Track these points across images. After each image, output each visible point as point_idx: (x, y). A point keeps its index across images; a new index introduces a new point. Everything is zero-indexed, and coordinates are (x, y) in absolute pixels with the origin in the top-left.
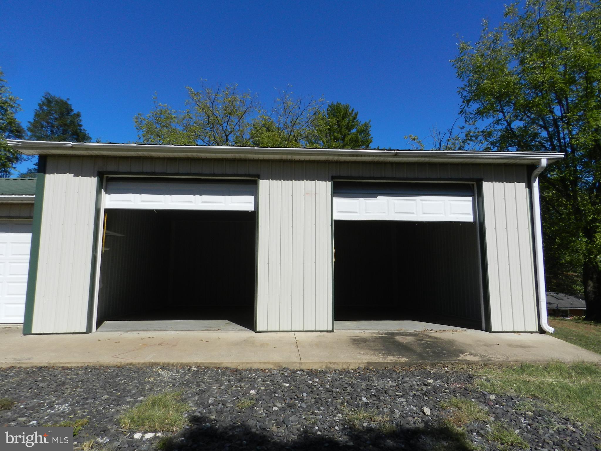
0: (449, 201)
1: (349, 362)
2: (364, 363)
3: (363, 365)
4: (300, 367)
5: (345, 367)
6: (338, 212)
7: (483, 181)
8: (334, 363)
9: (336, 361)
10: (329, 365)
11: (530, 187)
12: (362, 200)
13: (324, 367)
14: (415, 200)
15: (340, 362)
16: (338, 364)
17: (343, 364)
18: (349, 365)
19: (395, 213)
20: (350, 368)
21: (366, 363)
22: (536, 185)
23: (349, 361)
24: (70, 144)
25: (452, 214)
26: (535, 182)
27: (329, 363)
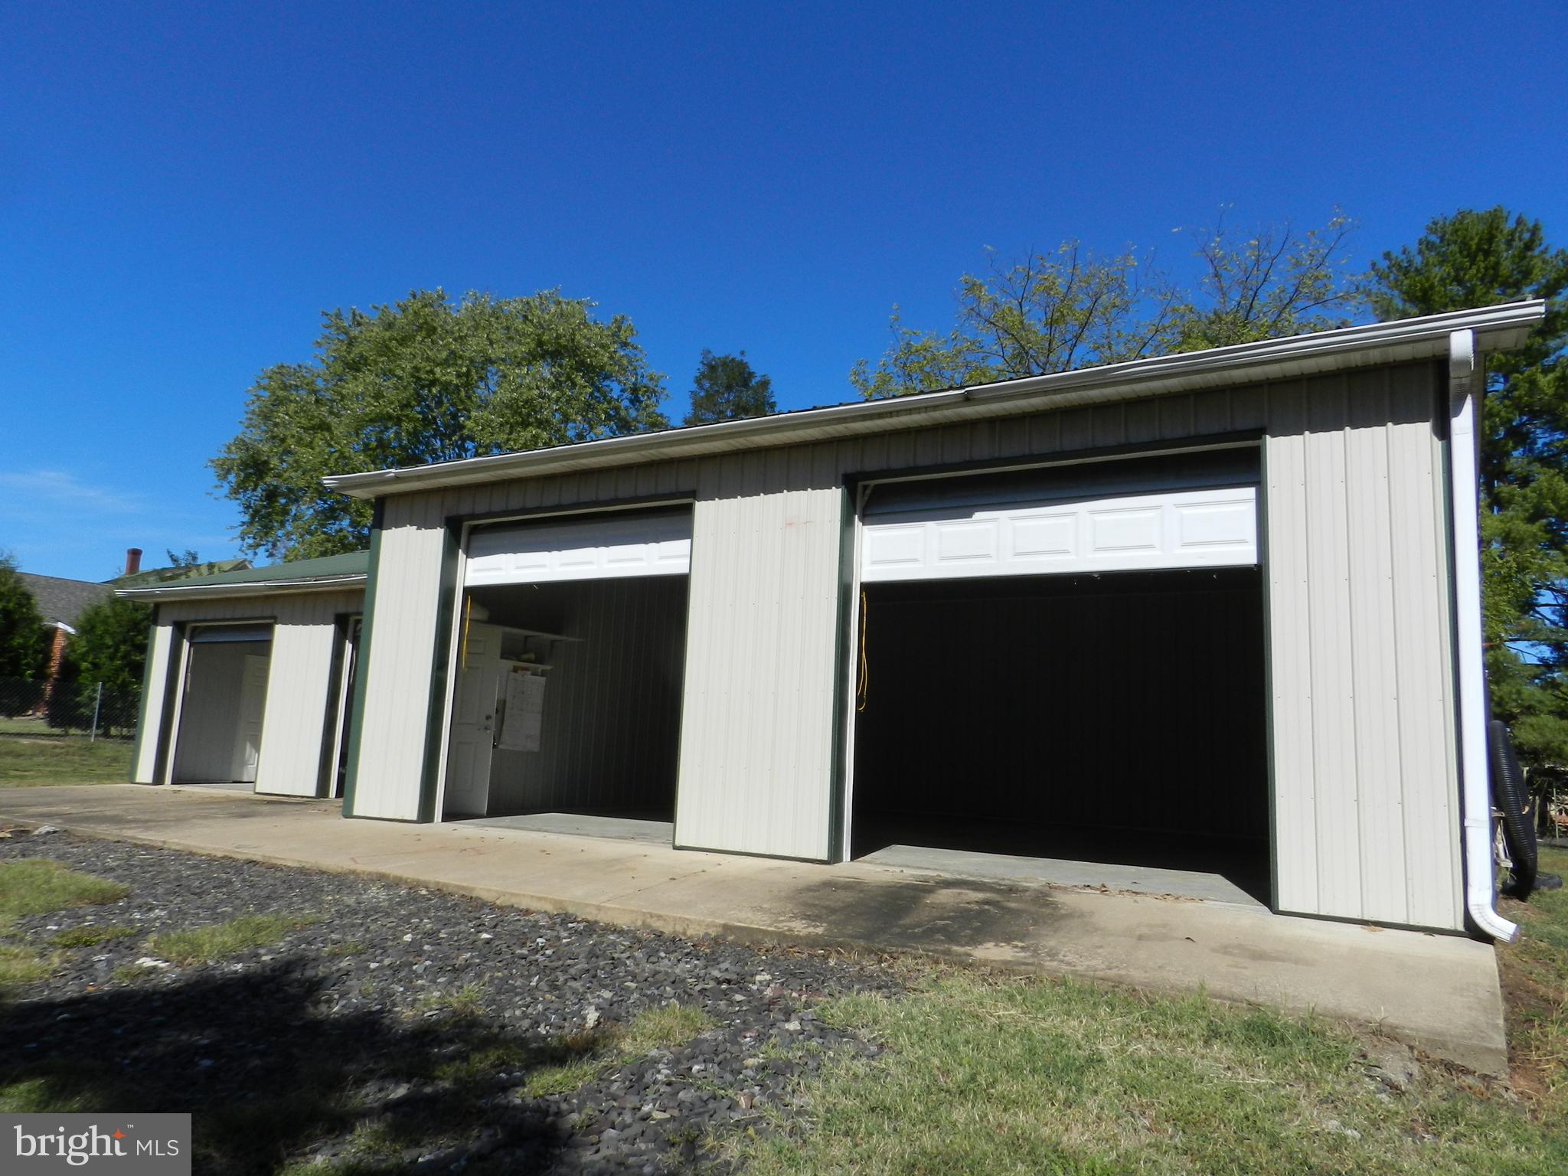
0: (1177, 506)
1: (687, 919)
2: (716, 926)
3: (714, 929)
4: (596, 916)
5: (679, 929)
6: (874, 563)
7: (1265, 433)
8: (659, 917)
9: (662, 913)
10: (648, 920)
11: (1443, 432)
12: (931, 526)
13: (639, 923)
14: (1073, 514)
15: (669, 917)
16: (665, 920)
17: (675, 920)
18: (688, 926)
19: (1017, 554)
20: (689, 933)
21: (720, 925)
22: (1463, 425)
23: (688, 917)
24: (393, 472)
25: (1185, 545)
26: (1457, 413)
27: (649, 916)
